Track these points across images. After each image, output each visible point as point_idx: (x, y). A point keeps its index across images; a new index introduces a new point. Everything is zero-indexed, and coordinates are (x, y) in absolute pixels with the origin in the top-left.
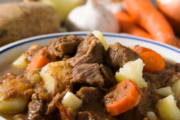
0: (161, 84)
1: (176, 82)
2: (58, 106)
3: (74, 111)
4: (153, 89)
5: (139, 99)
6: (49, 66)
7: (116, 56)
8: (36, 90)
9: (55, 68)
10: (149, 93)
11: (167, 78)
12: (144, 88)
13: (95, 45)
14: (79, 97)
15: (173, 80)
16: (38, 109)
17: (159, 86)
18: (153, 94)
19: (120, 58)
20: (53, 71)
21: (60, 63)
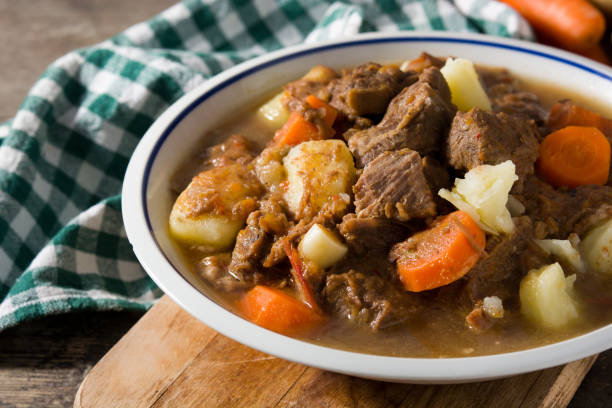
1: (601, 225)
2: (288, 253)
3: (319, 270)
4: (535, 236)
5: (468, 265)
6: (302, 150)
7: (461, 145)
8: (262, 203)
9: (315, 155)
10: (515, 248)
12: (502, 235)
13: (418, 109)
14: (342, 239)
16: (249, 254)
18: (527, 251)
19: (470, 150)
20: (308, 164)
21: (329, 144)
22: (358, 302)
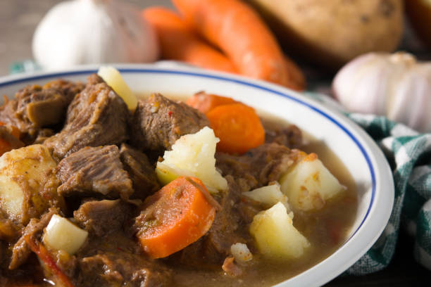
0: (258, 178)
1: (291, 171)
2: (33, 249)
3: (71, 257)
4: (242, 191)
5: (211, 218)
6: (8, 159)
7: (154, 125)
9: (21, 162)
10: (232, 202)
11: (270, 163)
12: (221, 192)
13: (105, 103)
14: (79, 224)
15: (283, 167)
17: (254, 182)
18: (241, 204)
19: (164, 128)
20: (18, 169)
21: (31, 150)
22: (119, 277)
